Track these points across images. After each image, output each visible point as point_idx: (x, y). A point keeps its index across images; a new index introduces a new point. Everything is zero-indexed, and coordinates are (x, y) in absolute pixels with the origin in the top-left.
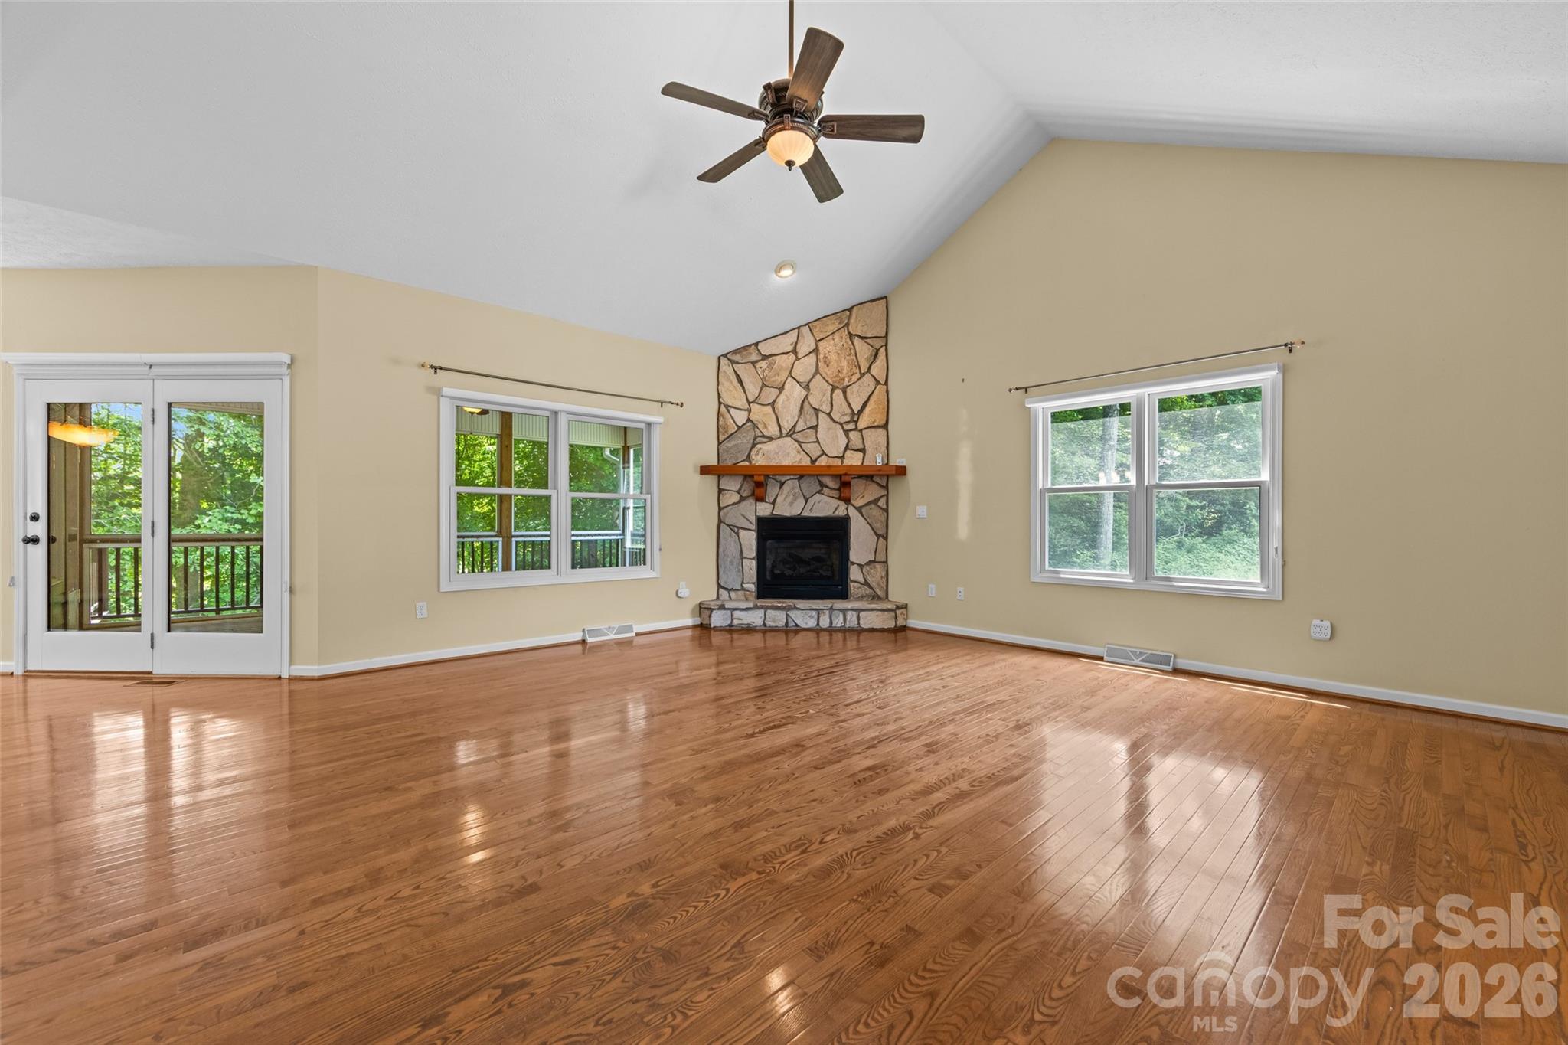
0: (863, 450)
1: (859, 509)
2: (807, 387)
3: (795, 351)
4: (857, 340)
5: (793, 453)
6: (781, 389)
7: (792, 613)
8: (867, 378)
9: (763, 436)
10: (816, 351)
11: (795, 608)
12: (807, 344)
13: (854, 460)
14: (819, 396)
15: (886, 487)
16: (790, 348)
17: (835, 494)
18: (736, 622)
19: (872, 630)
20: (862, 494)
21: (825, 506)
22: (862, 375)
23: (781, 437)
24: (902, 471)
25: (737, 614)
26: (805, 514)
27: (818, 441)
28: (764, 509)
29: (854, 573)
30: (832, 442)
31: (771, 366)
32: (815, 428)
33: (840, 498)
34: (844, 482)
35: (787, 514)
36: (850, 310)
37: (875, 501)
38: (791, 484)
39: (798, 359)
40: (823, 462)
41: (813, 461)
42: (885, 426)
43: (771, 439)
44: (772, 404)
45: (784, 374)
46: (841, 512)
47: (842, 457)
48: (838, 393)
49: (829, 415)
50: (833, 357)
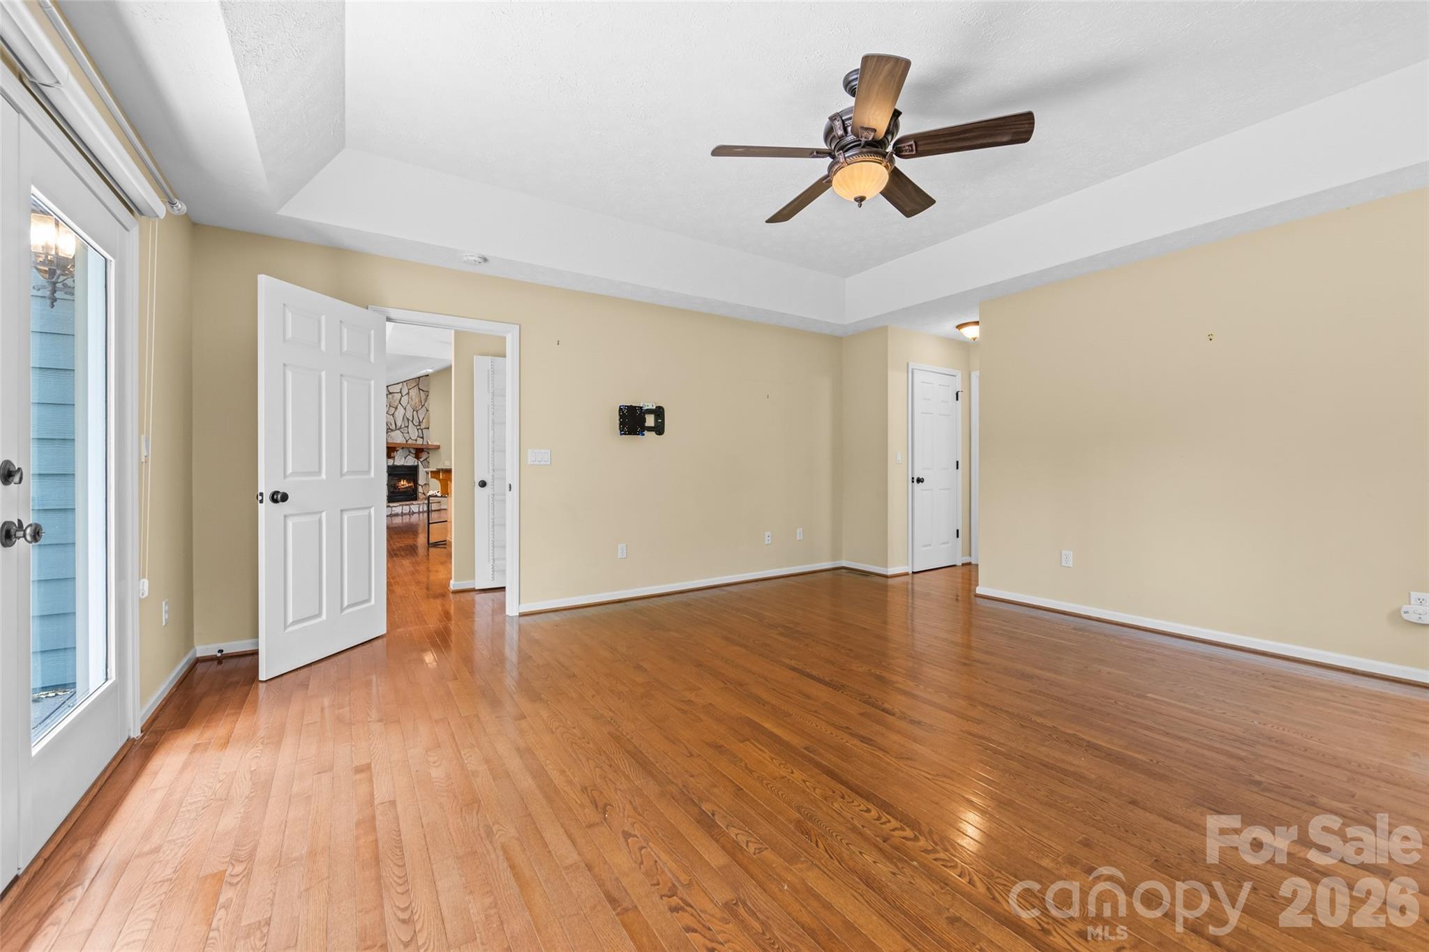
0: (422, 438)
1: (421, 462)
2: (405, 409)
3: (401, 392)
4: (421, 391)
5: (401, 437)
6: (396, 408)
7: (412, 507)
8: (424, 407)
9: (390, 429)
10: (408, 393)
11: (413, 504)
12: (405, 391)
13: (420, 441)
14: (409, 415)
15: (428, 453)
16: (399, 391)
17: (414, 456)
18: (393, 512)
19: (435, 511)
20: (424, 456)
21: (411, 461)
22: (423, 406)
23: (396, 429)
24: (438, 448)
25: (394, 509)
26: (405, 464)
27: (408, 433)
28: (391, 462)
29: (420, 490)
30: (413, 433)
31: (393, 397)
32: (407, 427)
33: (415, 458)
34: (418, 452)
35: (398, 464)
36: (419, 378)
37: (426, 459)
38: (401, 451)
39: (402, 396)
40: (410, 442)
41: (407, 441)
42: (428, 428)
43: (392, 430)
44: (393, 415)
45: (398, 402)
46: (416, 464)
47: (416, 440)
48: (415, 412)
49: (412, 421)
50: (414, 397)
